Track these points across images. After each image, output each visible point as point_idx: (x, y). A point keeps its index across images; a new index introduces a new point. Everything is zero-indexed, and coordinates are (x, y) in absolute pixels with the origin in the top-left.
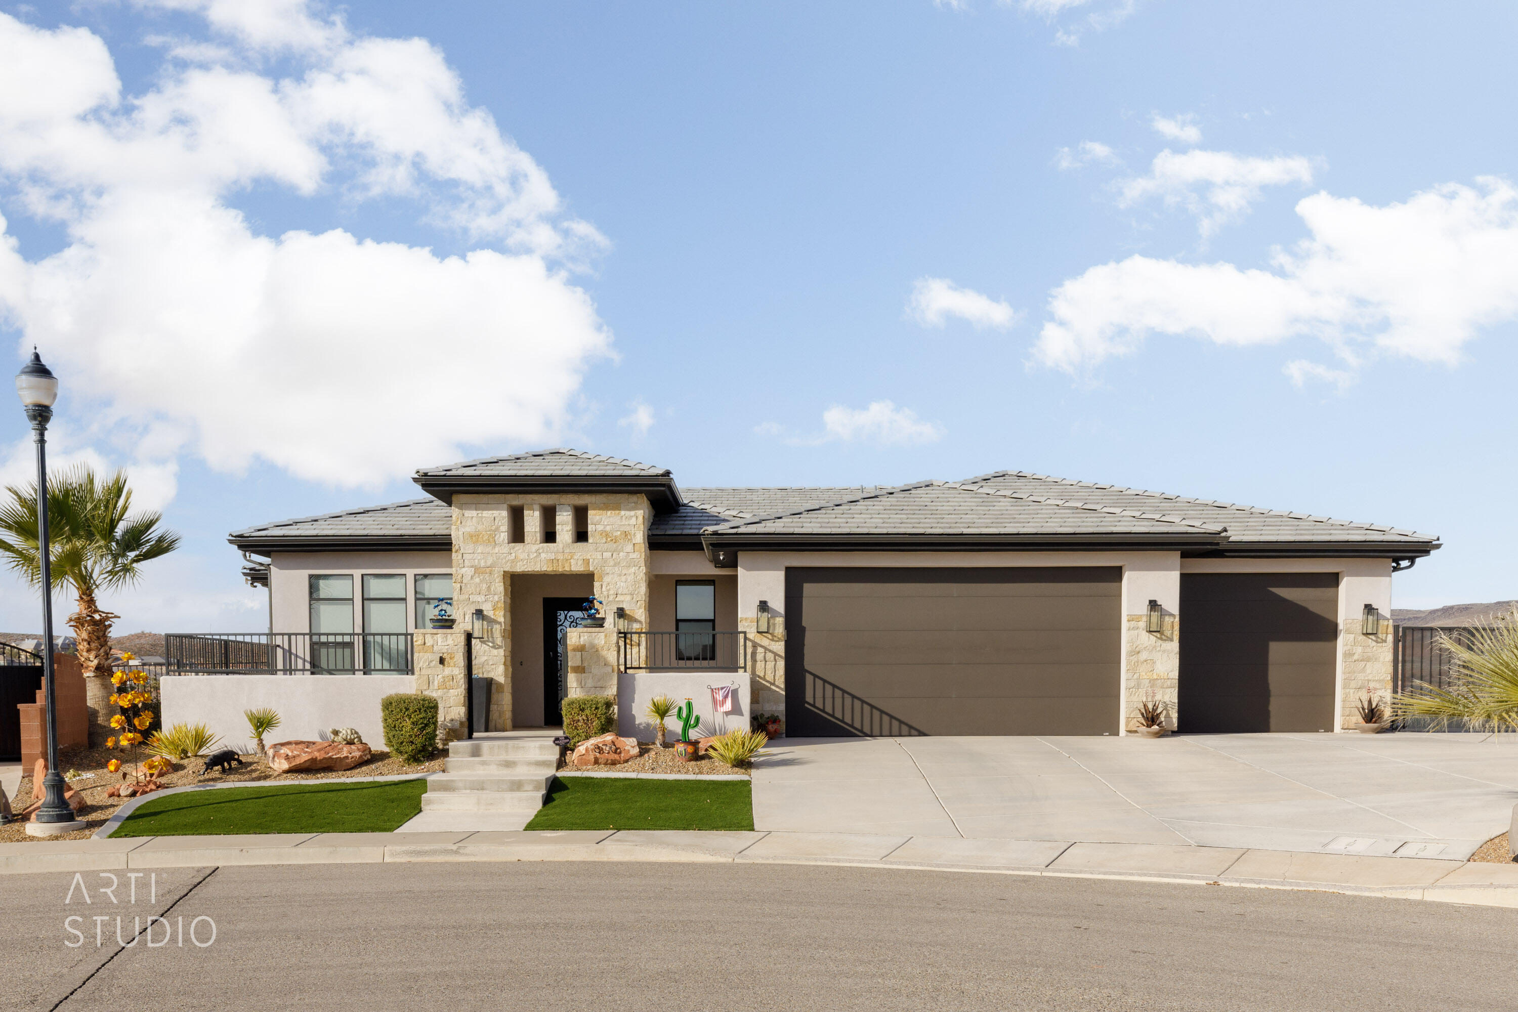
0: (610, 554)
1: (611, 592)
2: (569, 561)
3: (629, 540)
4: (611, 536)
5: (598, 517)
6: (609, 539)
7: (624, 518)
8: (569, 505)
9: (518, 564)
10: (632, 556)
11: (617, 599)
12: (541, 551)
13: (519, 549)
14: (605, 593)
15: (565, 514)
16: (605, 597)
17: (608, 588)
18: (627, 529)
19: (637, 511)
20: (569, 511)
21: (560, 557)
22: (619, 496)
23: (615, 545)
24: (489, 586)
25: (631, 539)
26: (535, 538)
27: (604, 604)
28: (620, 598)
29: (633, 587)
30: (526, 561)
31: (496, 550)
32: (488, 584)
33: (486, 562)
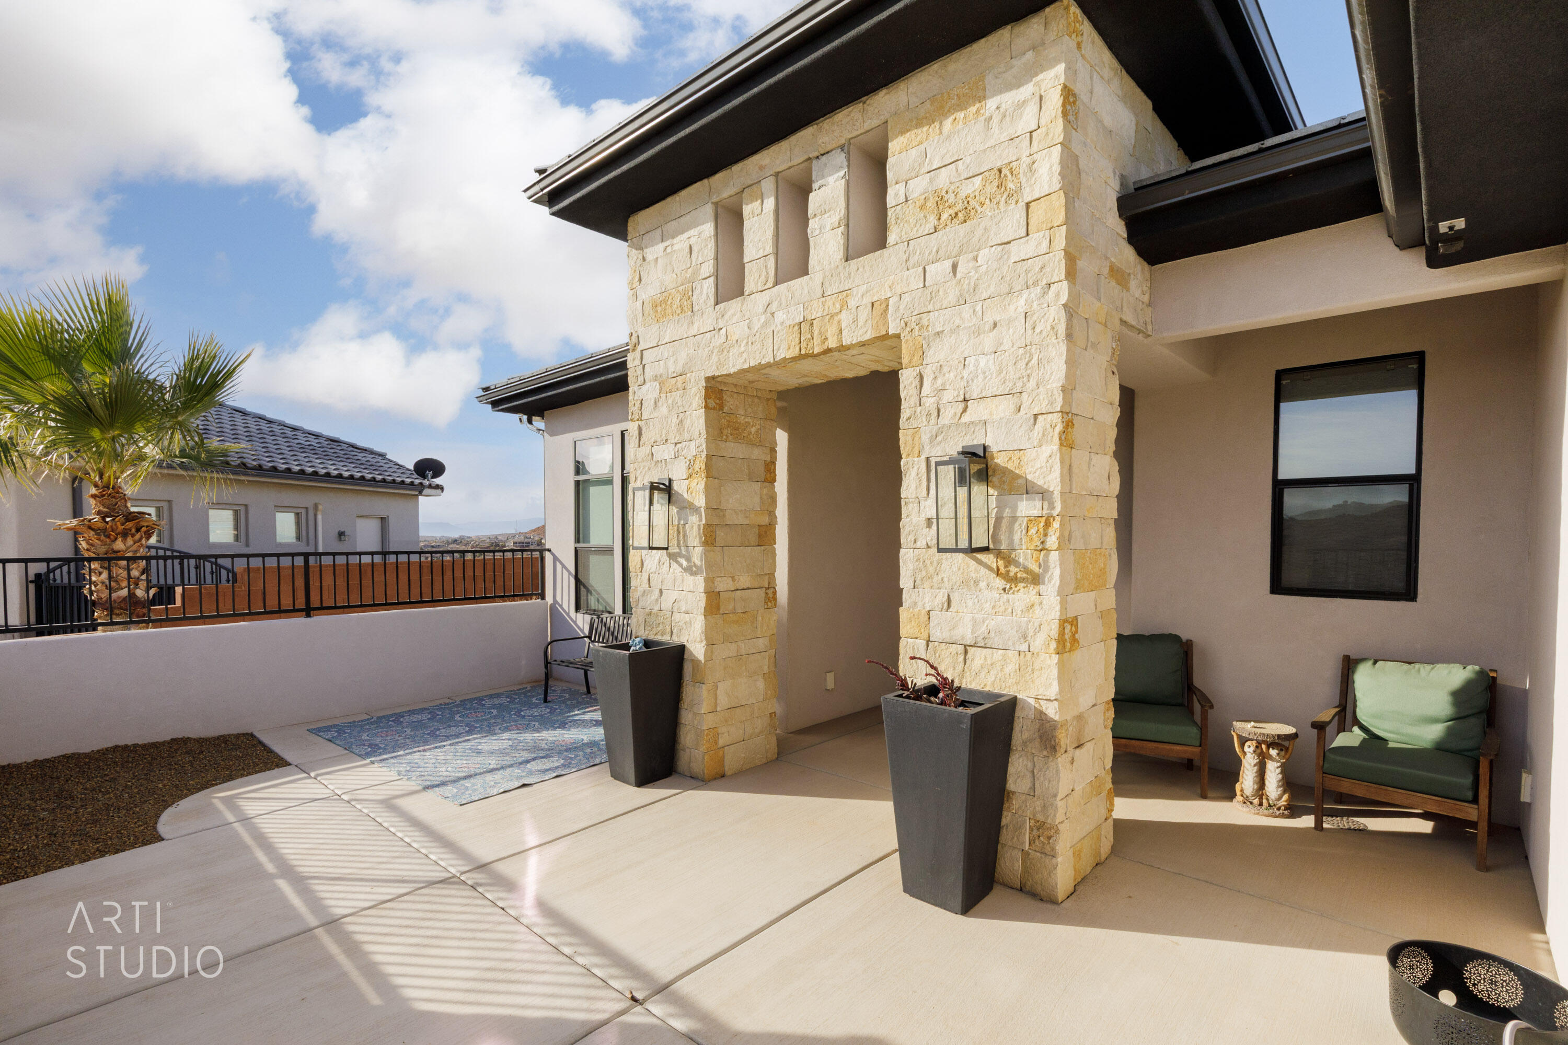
0: (948, 264)
1: (948, 396)
2: (836, 319)
3: (1009, 196)
4: (952, 200)
5: (916, 152)
6: (945, 216)
7: (993, 119)
8: (845, 146)
9: (731, 354)
10: (1020, 250)
11: (966, 418)
12: (774, 307)
13: (735, 314)
14: (930, 403)
15: (832, 178)
16: (929, 414)
17: (939, 381)
18: (1006, 156)
19: (1039, 78)
20: (840, 168)
21: (816, 312)
22: (979, 49)
23: (962, 230)
24: (682, 421)
25: (1018, 189)
26: (764, 273)
27: (925, 438)
28: (976, 412)
29: (1021, 365)
30: (745, 341)
31: (695, 328)
32: (681, 416)
33: (676, 362)
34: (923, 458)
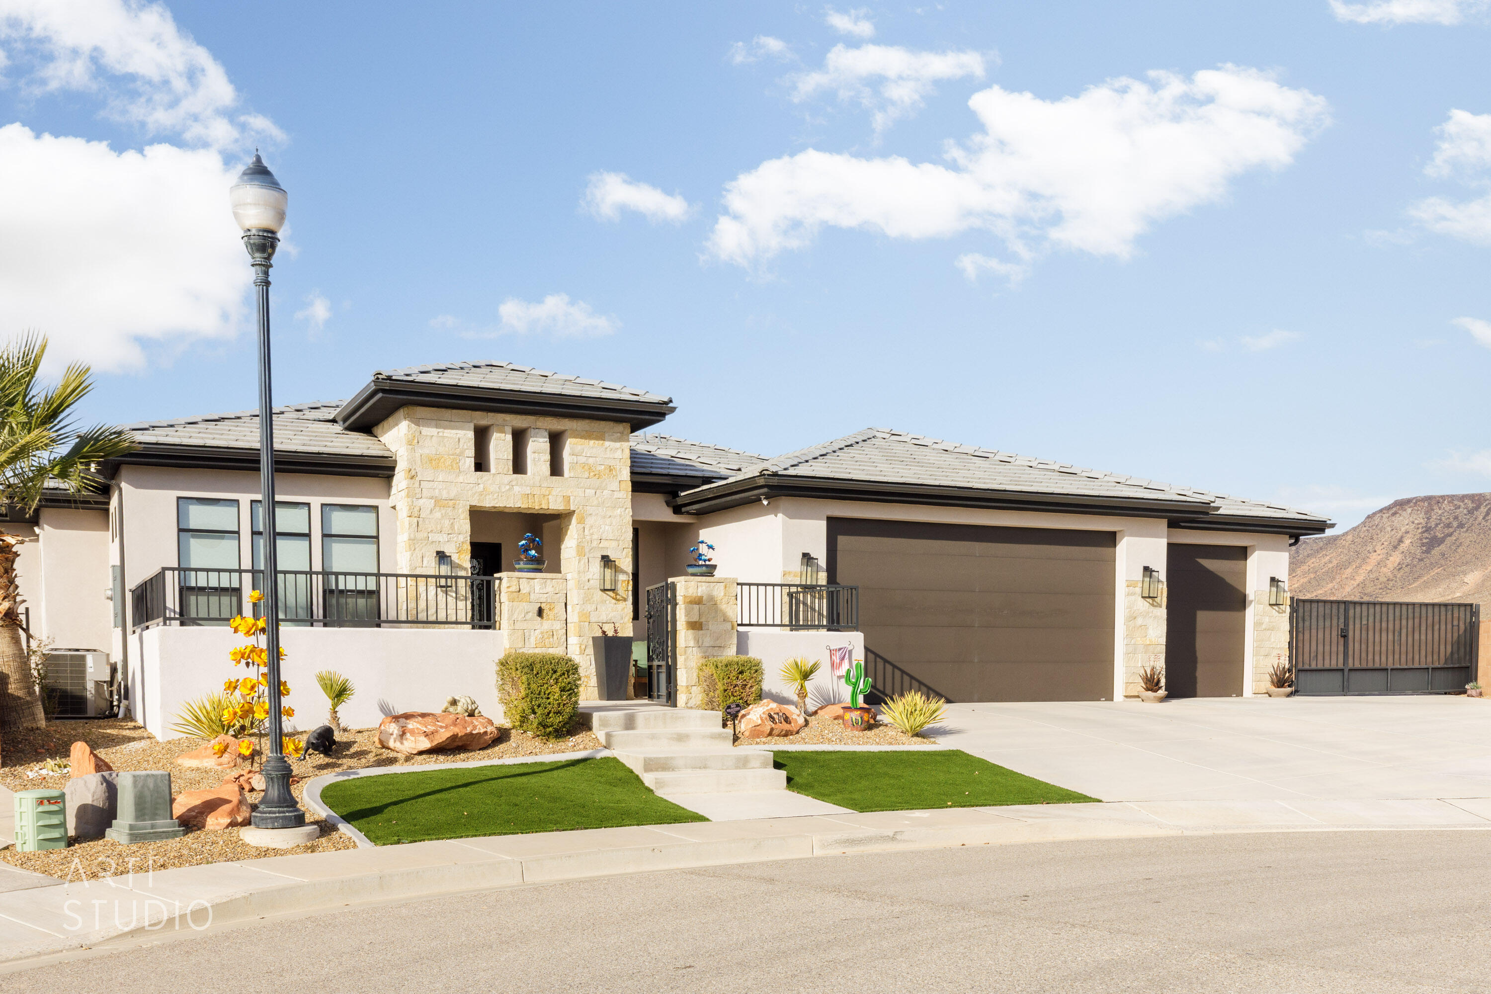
0: (593, 491)
1: (594, 536)
2: (546, 497)
3: (614, 476)
4: (594, 470)
5: (579, 447)
6: (592, 474)
7: (608, 450)
8: (545, 430)
9: (487, 497)
10: (618, 495)
12: (514, 483)
13: (488, 480)
15: (541, 440)
16: (587, 542)
18: (612, 463)
19: (623, 443)
20: (545, 437)
21: (536, 491)
22: (603, 424)
23: (598, 482)
24: (453, 523)
25: (617, 475)
26: (506, 467)
28: (604, 544)
29: (619, 531)
30: (497, 494)
31: (461, 479)
32: (452, 521)
33: (448, 493)
34: (585, 556)
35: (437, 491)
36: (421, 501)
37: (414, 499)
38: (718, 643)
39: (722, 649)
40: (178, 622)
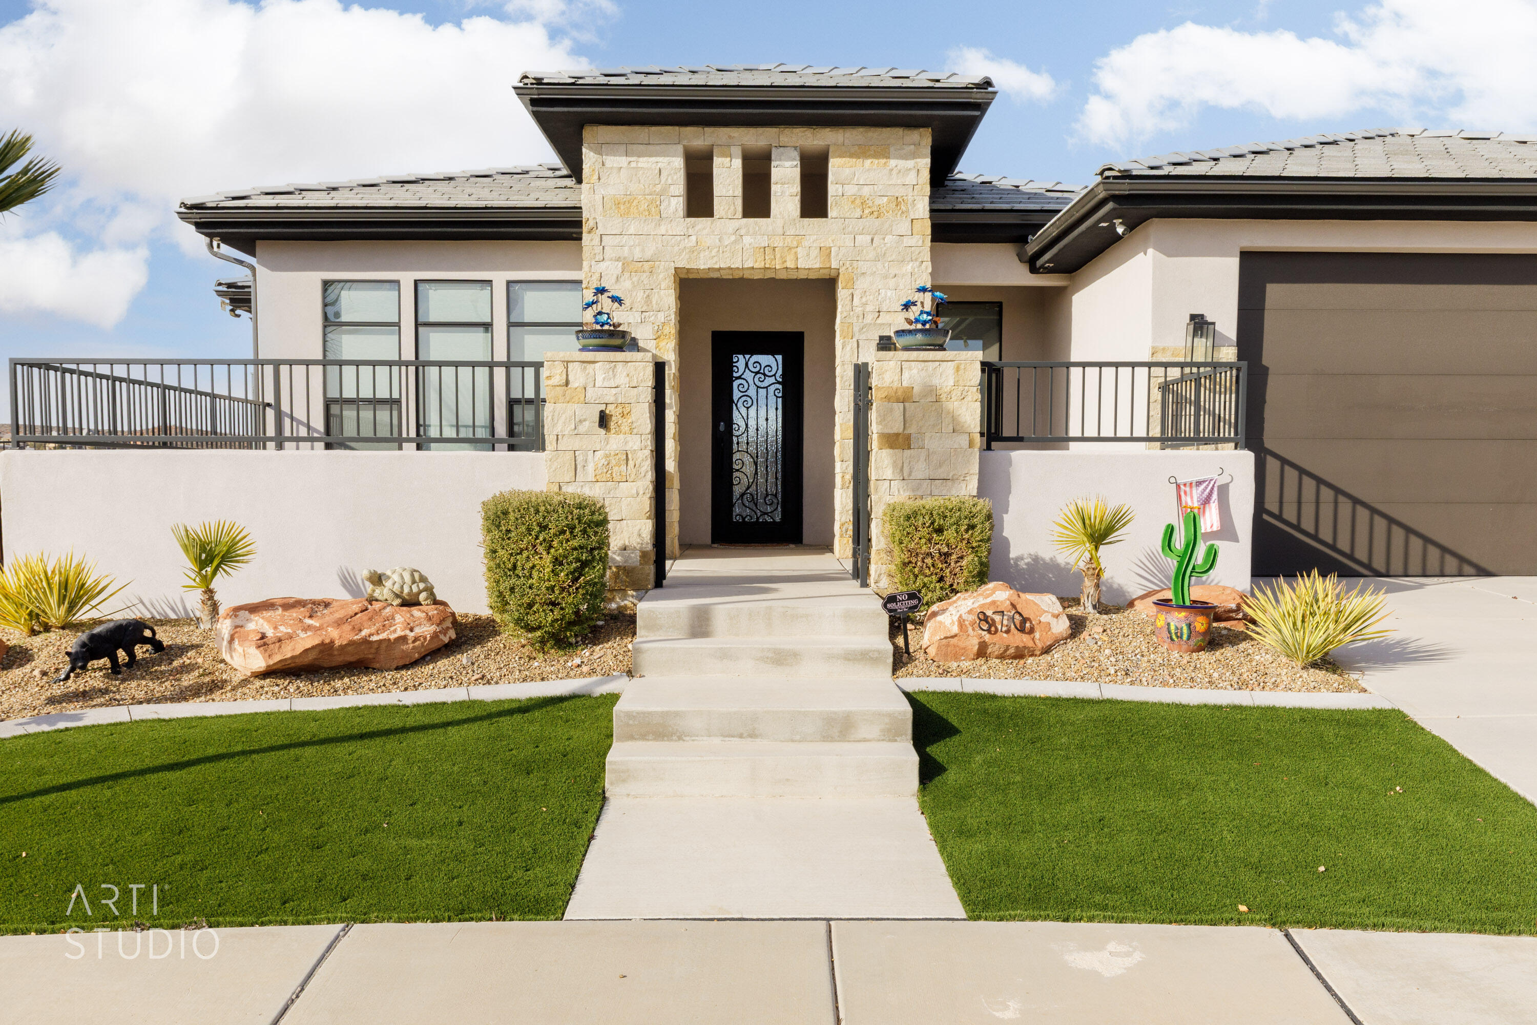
0: (869, 238)
1: (869, 308)
2: (793, 251)
3: (903, 212)
4: (870, 204)
5: (847, 171)
6: (867, 211)
7: (894, 172)
8: (795, 148)
9: (702, 255)
10: (908, 241)
11: (879, 321)
12: (743, 232)
13: (704, 228)
14: (859, 310)
15: (788, 164)
16: (858, 317)
17: (864, 300)
18: (900, 192)
19: (918, 160)
20: (794, 159)
21: (778, 242)
22: (886, 132)
23: (877, 222)
24: (648, 296)
25: (908, 211)
26: (732, 208)
27: (856, 329)
30: (716, 250)
31: (662, 230)
32: (647, 292)
33: (643, 251)
34: (855, 340)
35: (626, 249)
36: (603, 265)
37: (593, 263)
38: (941, 473)
39: (949, 483)
40: (322, 444)
